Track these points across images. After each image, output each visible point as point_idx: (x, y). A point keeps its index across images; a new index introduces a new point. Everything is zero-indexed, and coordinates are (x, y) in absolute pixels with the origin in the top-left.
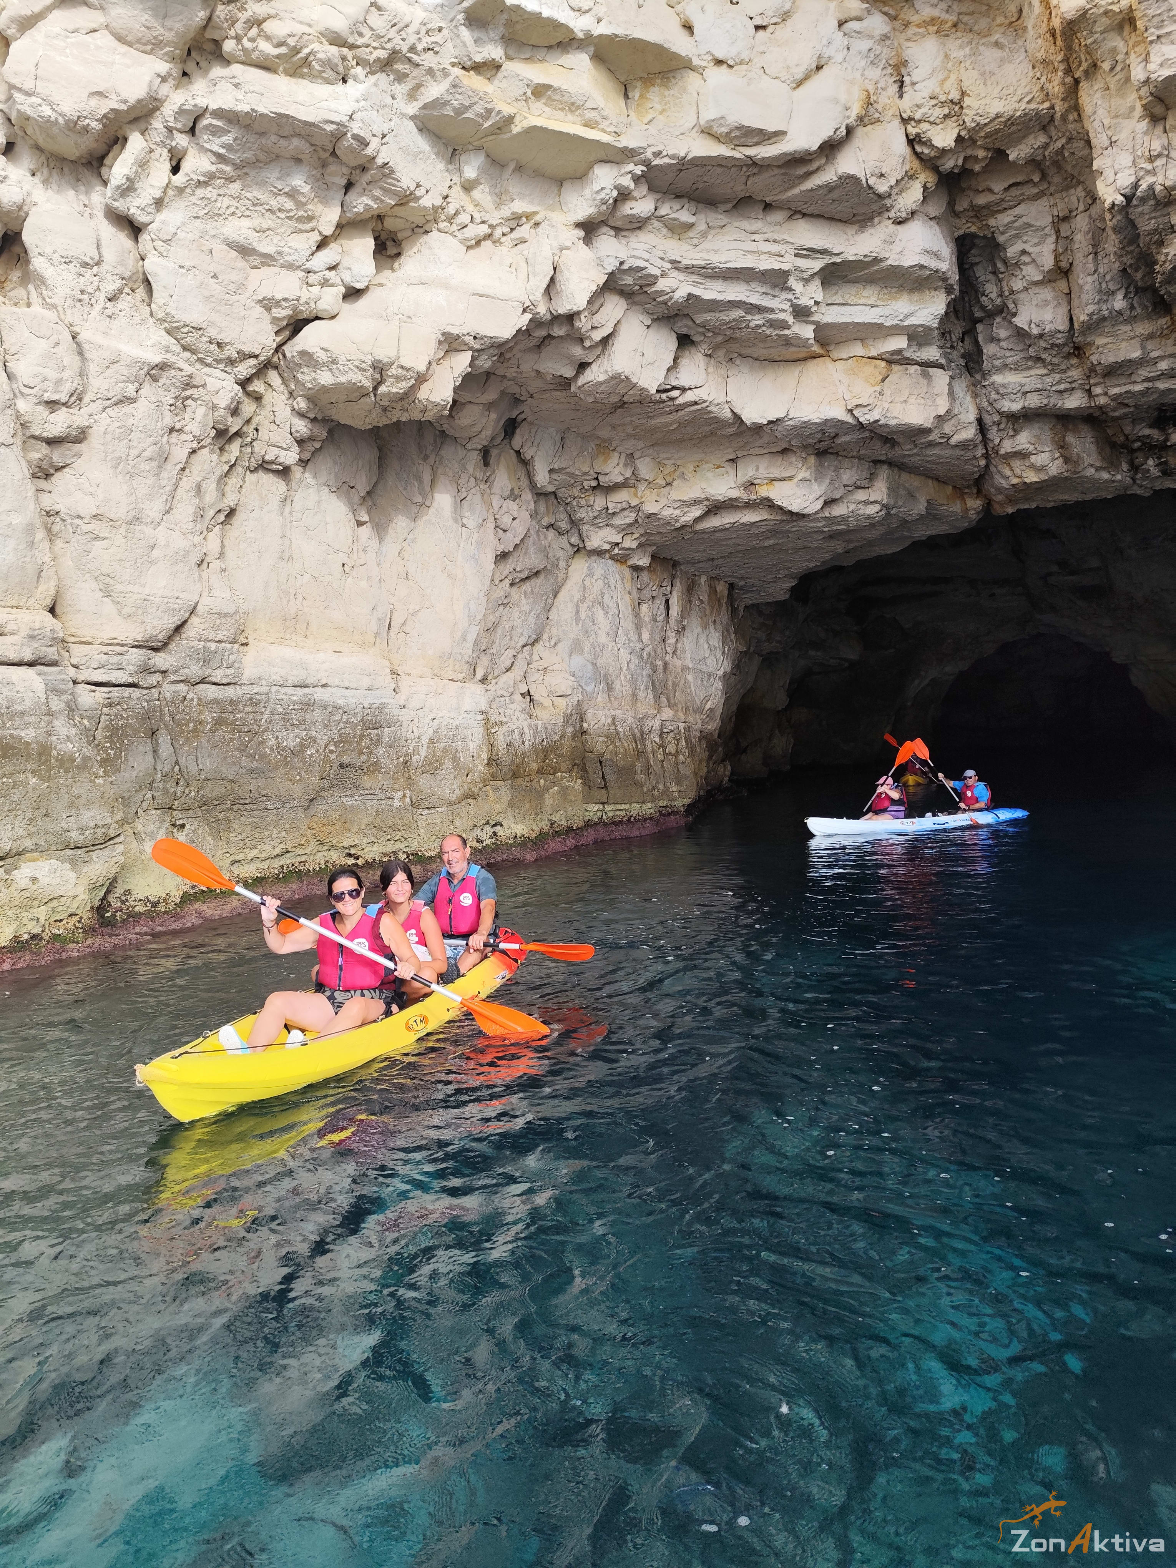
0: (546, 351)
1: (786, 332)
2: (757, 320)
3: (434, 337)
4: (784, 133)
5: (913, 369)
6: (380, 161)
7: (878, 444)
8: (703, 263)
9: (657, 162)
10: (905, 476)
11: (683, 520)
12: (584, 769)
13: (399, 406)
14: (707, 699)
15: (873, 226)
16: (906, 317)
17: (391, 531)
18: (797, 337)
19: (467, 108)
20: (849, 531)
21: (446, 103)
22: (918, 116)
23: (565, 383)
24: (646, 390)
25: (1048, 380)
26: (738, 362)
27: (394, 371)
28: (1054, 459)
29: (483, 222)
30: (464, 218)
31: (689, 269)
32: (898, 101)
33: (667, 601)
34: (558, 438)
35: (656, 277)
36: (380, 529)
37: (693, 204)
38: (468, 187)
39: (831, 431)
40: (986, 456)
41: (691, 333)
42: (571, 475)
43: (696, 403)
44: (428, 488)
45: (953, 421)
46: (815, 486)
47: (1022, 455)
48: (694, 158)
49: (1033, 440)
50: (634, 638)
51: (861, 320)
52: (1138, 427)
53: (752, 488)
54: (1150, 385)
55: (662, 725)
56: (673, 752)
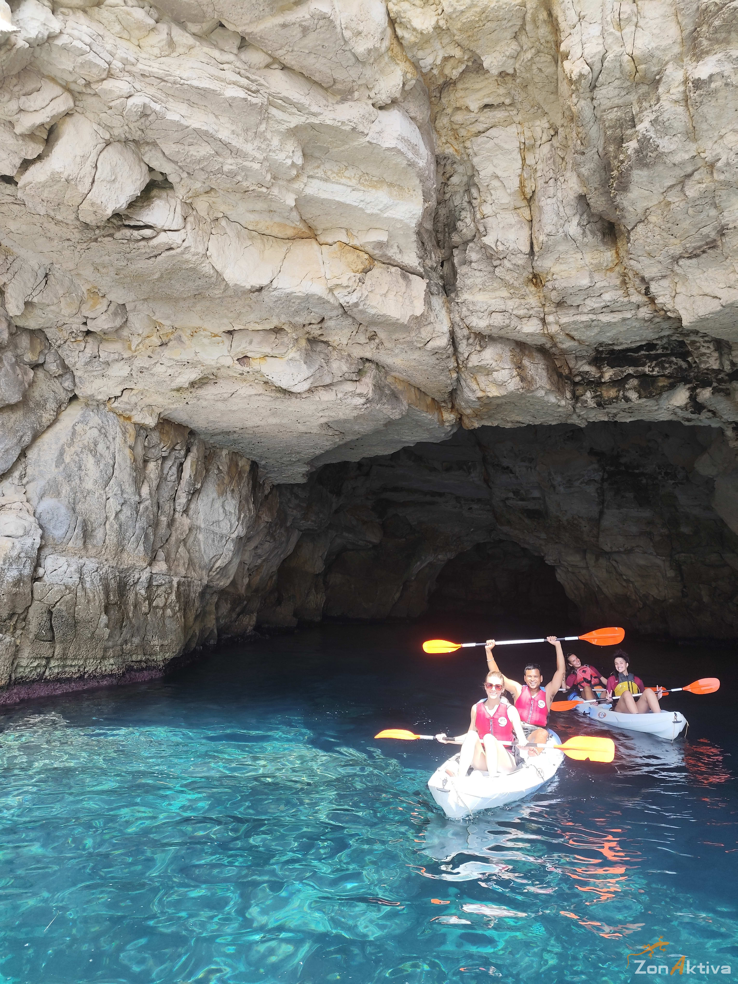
1: (265, 190)
2: (230, 164)
5: (393, 269)
7: (363, 339)
10: (389, 378)
11: (180, 382)
14: (217, 557)
15: (353, 100)
16: (386, 208)
18: (277, 201)
25: (510, 303)
26: (224, 223)
28: (512, 377)
31: (145, 77)
33: (181, 464)
34: (41, 272)
37: (155, 10)
40: (458, 369)
42: (57, 314)
45: (429, 328)
46: (304, 368)
47: (488, 371)
49: (496, 357)
51: (341, 200)
52: (580, 363)
53: (245, 360)
54: (594, 317)
55: (151, 579)
56: (161, 605)
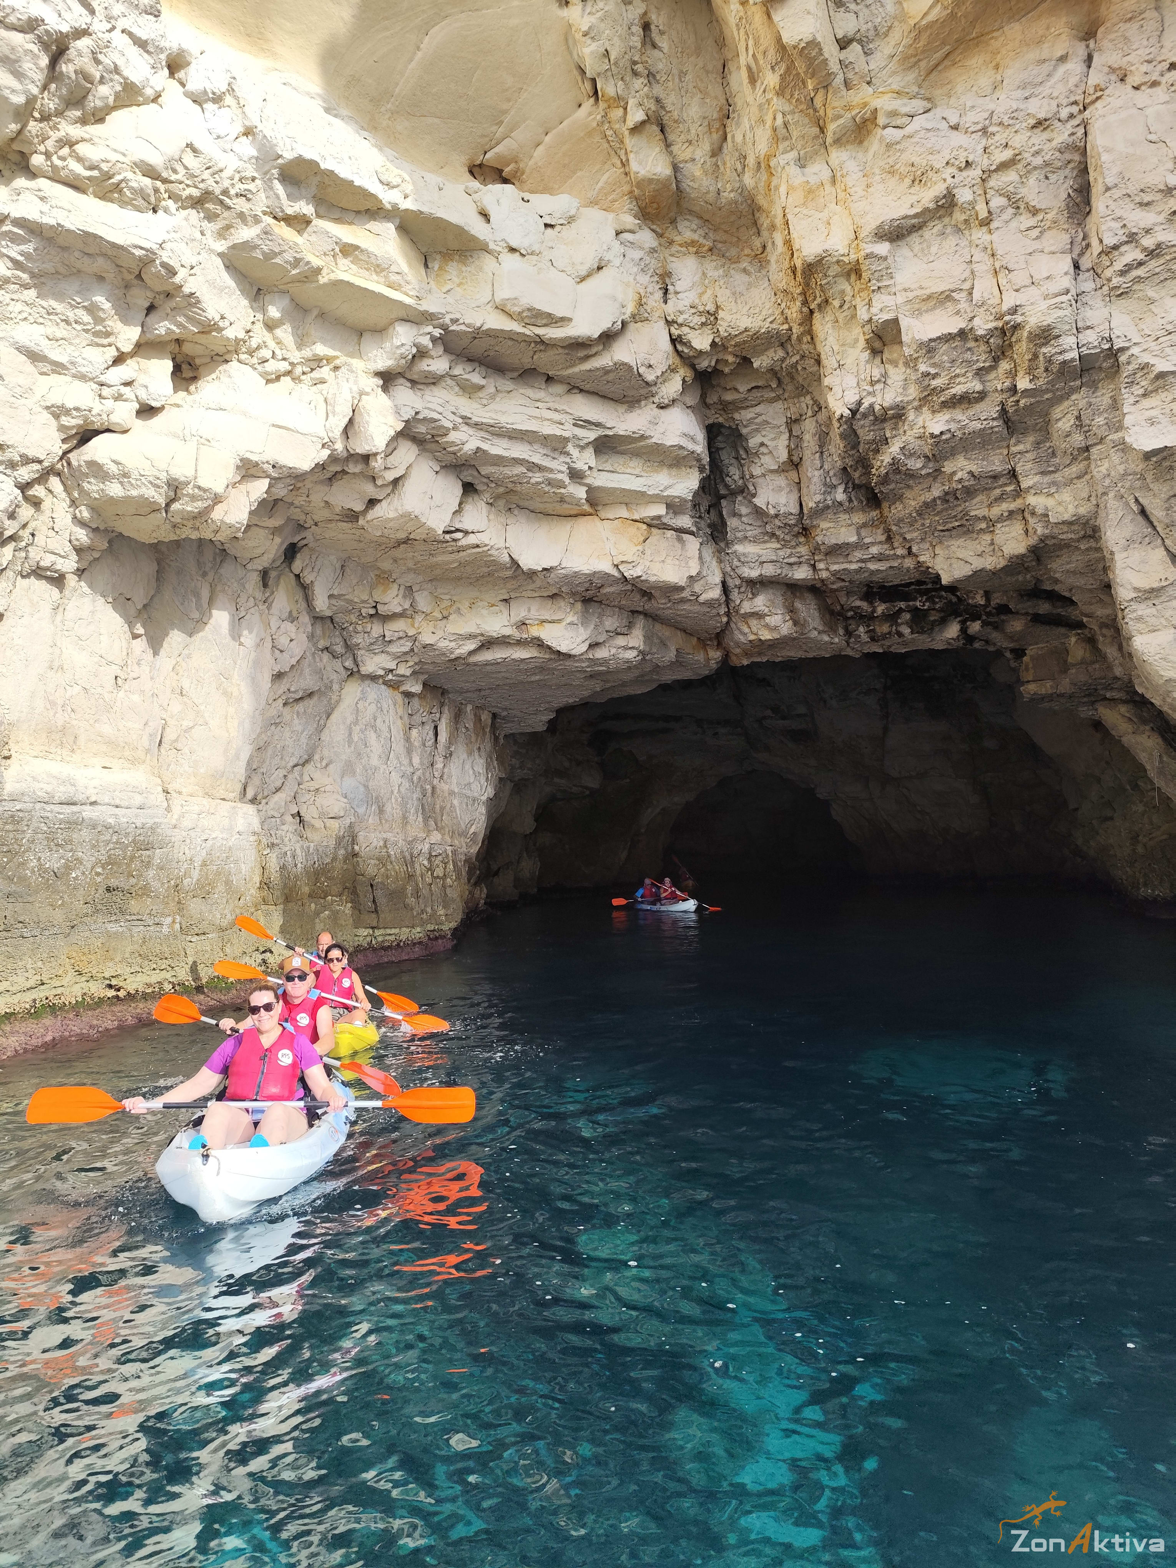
0: (337, 486)
1: (562, 491)
2: (537, 477)
3: (233, 461)
4: (570, 320)
5: (670, 533)
6: (186, 290)
7: (637, 597)
8: (492, 422)
9: (453, 328)
10: (658, 626)
11: (458, 652)
12: (354, 892)
13: (190, 524)
14: (471, 823)
15: (640, 407)
16: (666, 488)
17: (165, 645)
18: (571, 496)
19: (276, 255)
20: (608, 672)
21: (256, 247)
22: (680, 320)
23: (352, 516)
24: (433, 530)
25: (781, 553)
26: (516, 512)
27: (189, 490)
28: (785, 621)
29: (284, 359)
30: (266, 353)
31: (477, 426)
32: (663, 305)
33: (436, 728)
34: (338, 566)
35: (448, 429)
36: (155, 644)
37: (483, 368)
38: (270, 326)
39: (597, 581)
40: (728, 614)
41: (475, 482)
42: (350, 602)
43: (478, 546)
44: (206, 606)
45: (702, 582)
46: (581, 630)
47: (758, 615)
48: (489, 330)
49: (768, 604)
50: (406, 762)
51: (627, 487)
52: (852, 599)
53: (524, 627)
54: (863, 565)
55: (431, 849)
56: (441, 875)
